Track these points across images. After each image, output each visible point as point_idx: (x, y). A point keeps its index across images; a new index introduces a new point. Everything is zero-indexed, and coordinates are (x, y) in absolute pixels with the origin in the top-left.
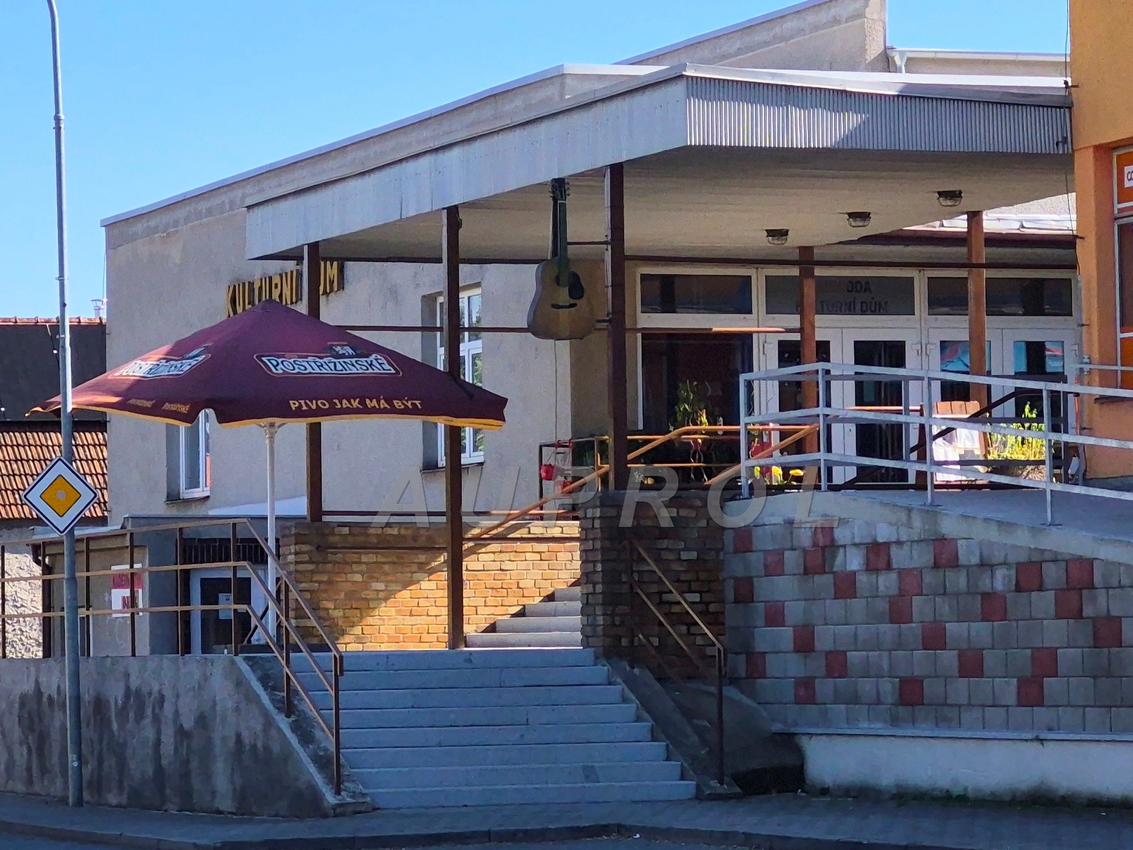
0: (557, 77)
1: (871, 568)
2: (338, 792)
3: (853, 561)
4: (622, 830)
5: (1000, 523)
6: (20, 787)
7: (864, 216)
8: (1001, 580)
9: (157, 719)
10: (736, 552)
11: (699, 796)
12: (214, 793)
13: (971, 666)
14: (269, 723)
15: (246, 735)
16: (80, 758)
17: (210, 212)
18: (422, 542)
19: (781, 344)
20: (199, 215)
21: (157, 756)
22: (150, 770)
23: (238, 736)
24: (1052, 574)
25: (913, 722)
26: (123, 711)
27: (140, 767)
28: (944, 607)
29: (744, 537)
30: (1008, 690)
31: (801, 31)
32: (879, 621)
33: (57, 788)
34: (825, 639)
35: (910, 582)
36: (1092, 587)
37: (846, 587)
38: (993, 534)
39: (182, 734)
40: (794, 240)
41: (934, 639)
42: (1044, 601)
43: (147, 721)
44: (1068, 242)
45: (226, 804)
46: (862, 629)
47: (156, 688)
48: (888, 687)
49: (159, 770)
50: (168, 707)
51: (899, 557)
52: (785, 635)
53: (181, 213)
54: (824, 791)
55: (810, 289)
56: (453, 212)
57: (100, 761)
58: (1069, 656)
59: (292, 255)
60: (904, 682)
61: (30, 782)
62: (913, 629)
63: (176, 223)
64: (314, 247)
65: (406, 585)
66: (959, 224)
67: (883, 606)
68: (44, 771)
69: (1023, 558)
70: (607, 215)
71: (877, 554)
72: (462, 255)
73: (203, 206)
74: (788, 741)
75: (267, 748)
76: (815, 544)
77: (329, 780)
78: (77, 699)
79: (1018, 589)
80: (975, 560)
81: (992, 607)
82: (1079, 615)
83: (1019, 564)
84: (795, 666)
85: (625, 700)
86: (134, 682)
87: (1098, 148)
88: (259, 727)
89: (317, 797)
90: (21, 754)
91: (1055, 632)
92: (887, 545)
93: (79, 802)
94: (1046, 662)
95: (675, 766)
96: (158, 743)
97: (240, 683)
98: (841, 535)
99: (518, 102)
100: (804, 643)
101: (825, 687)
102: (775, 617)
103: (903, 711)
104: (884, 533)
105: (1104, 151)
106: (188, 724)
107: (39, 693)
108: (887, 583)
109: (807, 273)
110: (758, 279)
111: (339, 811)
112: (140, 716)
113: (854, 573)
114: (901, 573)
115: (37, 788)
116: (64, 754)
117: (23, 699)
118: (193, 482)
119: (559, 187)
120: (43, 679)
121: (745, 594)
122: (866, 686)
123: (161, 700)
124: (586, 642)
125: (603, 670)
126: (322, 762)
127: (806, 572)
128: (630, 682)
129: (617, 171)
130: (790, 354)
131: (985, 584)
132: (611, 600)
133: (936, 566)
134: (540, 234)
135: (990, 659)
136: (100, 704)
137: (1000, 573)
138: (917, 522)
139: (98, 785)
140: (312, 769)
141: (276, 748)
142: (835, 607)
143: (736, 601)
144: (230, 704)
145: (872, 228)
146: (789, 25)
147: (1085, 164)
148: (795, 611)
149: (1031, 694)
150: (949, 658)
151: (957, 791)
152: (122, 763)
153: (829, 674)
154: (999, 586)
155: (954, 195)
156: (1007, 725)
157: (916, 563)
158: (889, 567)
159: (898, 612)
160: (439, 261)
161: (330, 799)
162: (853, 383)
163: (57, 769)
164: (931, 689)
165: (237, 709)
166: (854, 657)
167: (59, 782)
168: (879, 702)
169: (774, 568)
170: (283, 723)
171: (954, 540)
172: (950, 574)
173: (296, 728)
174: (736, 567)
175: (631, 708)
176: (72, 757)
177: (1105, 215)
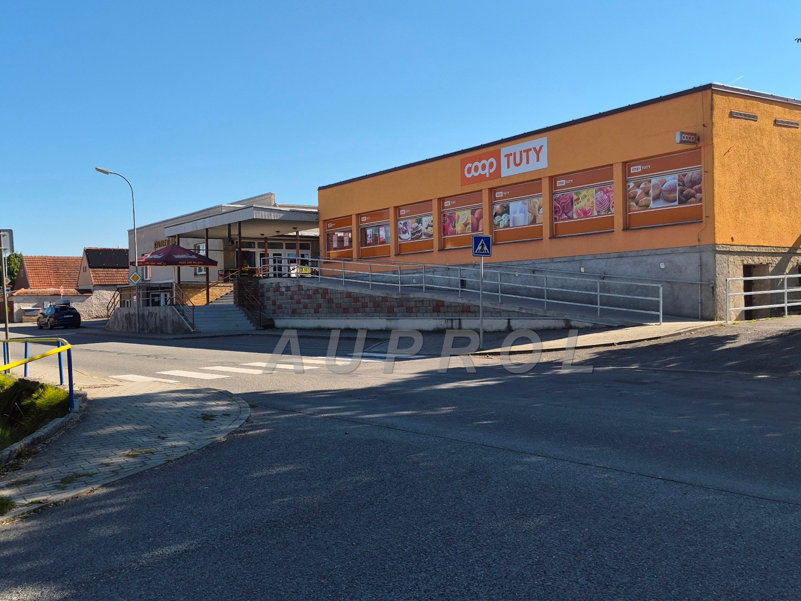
0: (221, 207)
1: (286, 291)
2: (193, 329)
3: (284, 290)
4: (248, 335)
5: (311, 283)
6: (125, 330)
7: (279, 232)
8: (311, 292)
9: (155, 317)
10: (261, 288)
11: (257, 329)
12: (168, 330)
13: (305, 307)
14: (180, 317)
15: (174, 320)
16: (139, 325)
17: (150, 229)
18: (199, 287)
19: (260, 254)
20: (148, 230)
21: (156, 324)
22: (154, 326)
23: (173, 320)
24: (320, 291)
25: (295, 316)
26: (148, 317)
27: (152, 326)
28: (300, 297)
29: (263, 286)
30: (312, 311)
31: (259, 200)
32: (288, 299)
33: (133, 330)
34: (278, 303)
35: (294, 293)
36: (328, 293)
37: (282, 294)
38: (310, 285)
39: (161, 320)
40: (265, 236)
41: (299, 302)
42: (319, 296)
43: (153, 318)
44: (318, 237)
45: (170, 332)
46: (285, 301)
47: (155, 311)
48: (290, 311)
49: (156, 326)
50: (158, 316)
51: (292, 289)
52: (270, 302)
53: (144, 229)
54: (278, 328)
55: (266, 244)
56: (207, 229)
57: (143, 325)
58: (324, 305)
59: (174, 236)
60: (293, 310)
61: (128, 329)
62: (294, 301)
63: (143, 231)
64: (178, 235)
65: (196, 295)
66: (295, 233)
67: (289, 297)
68: (131, 327)
69: (315, 288)
70: (238, 230)
71: (288, 288)
72: (209, 237)
73: (149, 228)
74: (271, 320)
75: (179, 322)
76: (276, 286)
77: (192, 327)
78: (138, 314)
79: (314, 294)
80: (306, 289)
81: (309, 297)
82: (325, 298)
83: (314, 290)
84: (273, 307)
85: (242, 313)
86: (150, 311)
87: (323, 221)
88: (177, 318)
89: (189, 330)
90: (125, 325)
91: (321, 301)
92: (289, 287)
93: (139, 333)
94: (319, 306)
95: (252, 324)
96: (156, 322)
97: (173, 310)
98: (281, 285)
99: (213, 211)
100: (274, 304)
101: (278, 311)
102: (268, 299)
103: (293, 315)
104: (289, 285)
105: (324, 221)
106: (162, 318)
107: (129, 313)
108: (289, 293)
109: (266, 241)
110: (256, 243)
111: (194, 332)
112: (152, 316)
113: (283, 292)
114: (292, 291)
115: (129, 330)
116: (135, 324)
117: (126, 315)
118: (147, 277)
119: (229, 225)
120: (130, 311)
121: (263, 295)
122: (286, 311)
123: (156, 314)
124: (234, 304)
125: (238, 308)
126: (190, 324)
127: (274, 291)
128: (243, 310)
129: (240, 223)
130: (262, 255)
131: (308, 293)
132: (239, 296)
133: (299, 290)
134: (226, 233)
135: (309, 305)
136: (143, 315)
137: (311, 291)
138: (295, 282)
139: (143, 329)
140: (188, 325)
141: (181, 322)
142: (280, 297)
143: (261, 296)
144: (171, 314)
145: (280, 234)
146: (257, 199)
147: (321, 223)
148: (272, 298)
149: (316, 311)
150: (301, 306)
151: (303, 328)
152: (148, 325)
153: (279, 309)
154: (311, 293)
155: (296, 228)
156: (312, 317)
157: (295, 290)
158: (290, 290)
159: (292, 298)
160: (204, 238)
161: (192, 330)
162: (272, 260)
163: (133, 326)
164: (298, 311)
165: (173, 315)
166: (283, 305)
167: (134, 329)
168: (288, 313)
169: (268, 291)
170: (182, 317)
171: (302, 286)
172: (302, 291)
173: (185, 318)
174: (261, 291)
175: (244, 314)
176: (137, 324)
177: (325, 232)
